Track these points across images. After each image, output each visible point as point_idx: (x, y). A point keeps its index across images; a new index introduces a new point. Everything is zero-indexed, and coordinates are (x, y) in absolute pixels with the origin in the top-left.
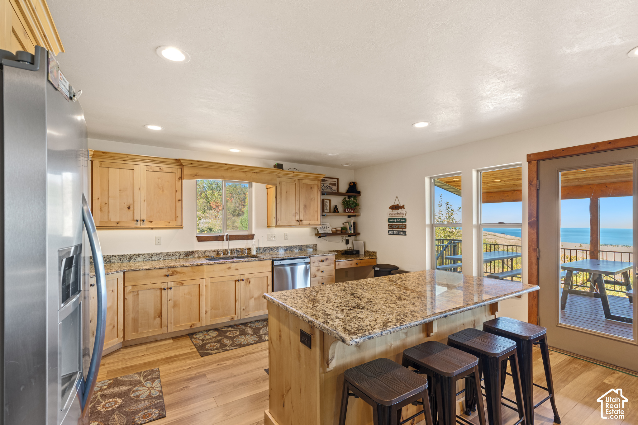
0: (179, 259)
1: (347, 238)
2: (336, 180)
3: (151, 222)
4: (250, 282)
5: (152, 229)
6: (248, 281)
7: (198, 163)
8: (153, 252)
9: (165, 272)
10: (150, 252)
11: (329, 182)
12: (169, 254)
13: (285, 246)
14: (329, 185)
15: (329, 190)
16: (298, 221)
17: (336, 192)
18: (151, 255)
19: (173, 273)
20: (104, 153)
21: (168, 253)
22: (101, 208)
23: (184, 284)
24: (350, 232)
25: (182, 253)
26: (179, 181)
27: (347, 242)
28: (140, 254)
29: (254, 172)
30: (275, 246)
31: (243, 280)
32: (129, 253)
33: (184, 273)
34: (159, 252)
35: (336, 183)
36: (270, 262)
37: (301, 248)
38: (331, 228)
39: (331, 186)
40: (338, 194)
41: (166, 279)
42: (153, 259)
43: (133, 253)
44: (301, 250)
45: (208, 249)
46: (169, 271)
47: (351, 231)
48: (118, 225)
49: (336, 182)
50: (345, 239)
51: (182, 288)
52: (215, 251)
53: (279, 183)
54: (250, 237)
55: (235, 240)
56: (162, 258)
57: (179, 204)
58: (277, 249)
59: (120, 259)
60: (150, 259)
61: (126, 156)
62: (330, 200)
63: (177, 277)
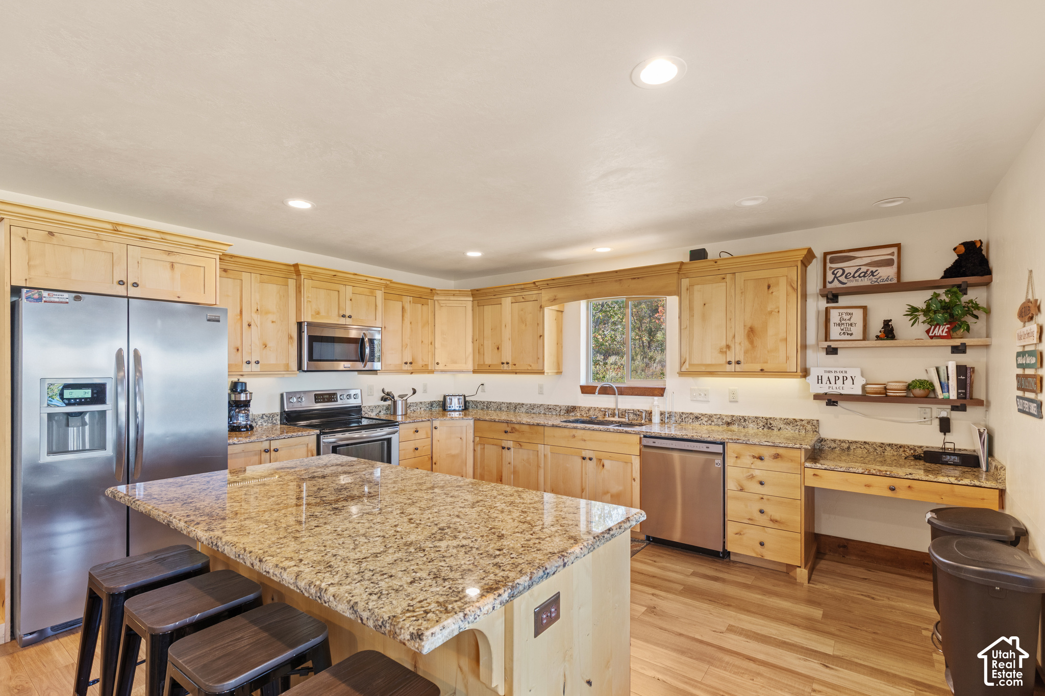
0: (560, 415)
1: (944, 414)
2: (895, 250)
3: (515, 365)
4: (603, 466)
5: (516, 373)
6: (601, 464)
7: (554, 282)
8: (535, 403)
9: (504, 427)
10: (533, 402)
11: (868, 260)
12: (550, 407)
13: (726, 416)
14: (864, 269)
15: (866, 282)
16: (729, 363)
17: (895, 281)
18: (533, 407)
19: (512, 429)
20: (477, 290)
21: (548, 405)
22: (478, 350)
23: (522, 447)
24: (941, 397)
25: (562, 408)
26: (540, 311)
27: (945, 426)
28: (523, 404)
29: (634, 278)
30: (704, 413)
31: (590, 459)
32: (515, 402)
33: (523, 432)
34: (540, 403)
35: (895, 258)
36: (637, 438)
37: (771, 424)
38: (859, 382)
39: (874, 269)
40: (900, 286)
41: (505, 436)
42: (534, 411)
43: (518, 402)
44: (769, 428)
45: (593, 406)
46: (508, 426)
47: (948, 391)
48: (490, 368)
49: (892, 254)
50: (935, 414)
51: (520, 450)
52: (600, 410)
53: (687, 289)
54: (656, 392)
55: (632, 395)
56: (543, 412)
57: (540, 341)
58: (709, 420)
59: (508, 407)
60: (532, 410)
61: (492, 290)
62: (865, 308)
63: (514, 436)
